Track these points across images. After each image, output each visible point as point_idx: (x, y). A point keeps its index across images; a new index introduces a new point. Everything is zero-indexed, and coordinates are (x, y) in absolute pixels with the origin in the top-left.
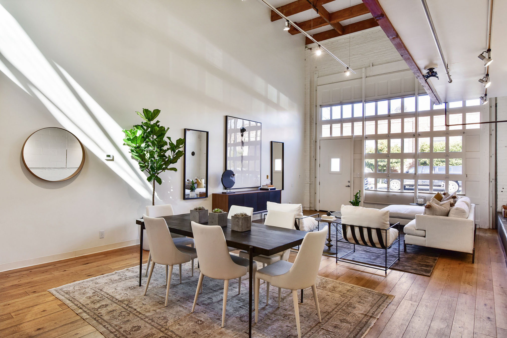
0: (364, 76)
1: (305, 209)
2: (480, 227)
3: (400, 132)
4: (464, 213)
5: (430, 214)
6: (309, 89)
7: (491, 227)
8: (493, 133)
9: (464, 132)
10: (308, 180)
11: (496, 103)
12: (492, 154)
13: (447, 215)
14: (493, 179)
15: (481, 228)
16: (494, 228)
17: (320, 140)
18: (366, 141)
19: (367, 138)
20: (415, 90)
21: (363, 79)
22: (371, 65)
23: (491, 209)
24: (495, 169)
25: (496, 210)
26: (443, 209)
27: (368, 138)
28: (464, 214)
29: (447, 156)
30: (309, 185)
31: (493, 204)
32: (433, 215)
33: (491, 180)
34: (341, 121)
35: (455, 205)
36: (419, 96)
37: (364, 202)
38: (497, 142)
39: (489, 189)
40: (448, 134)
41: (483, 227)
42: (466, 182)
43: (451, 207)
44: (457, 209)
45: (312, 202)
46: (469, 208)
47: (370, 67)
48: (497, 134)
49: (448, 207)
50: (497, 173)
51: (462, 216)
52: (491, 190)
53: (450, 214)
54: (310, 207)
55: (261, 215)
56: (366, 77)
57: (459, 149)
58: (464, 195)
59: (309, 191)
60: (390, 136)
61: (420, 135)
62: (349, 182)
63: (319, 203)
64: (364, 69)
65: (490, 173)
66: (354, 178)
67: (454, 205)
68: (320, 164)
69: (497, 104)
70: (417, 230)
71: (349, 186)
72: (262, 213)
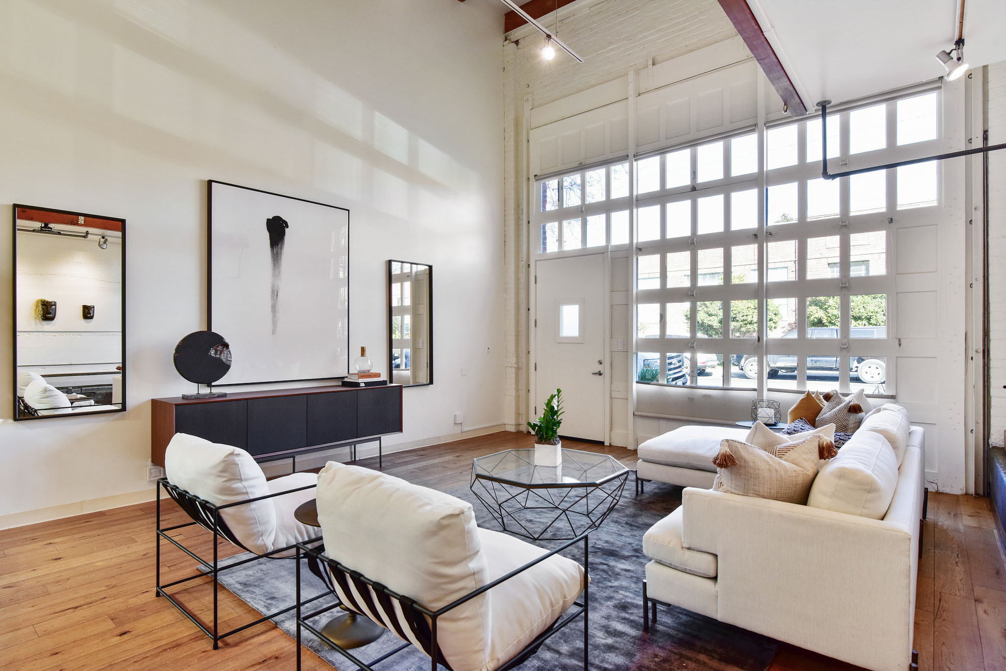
0: (631, 91)
1: (507, 430)
2: (939, 488)
3: (722, 230)
4: (870, 491)
5: (733, 491)
6: (513, 139)
7: (972, 490)
8: (978, 216)
9: (891, 219)
10: (512, 360)
11: (986, 129)
12: (974, 280)
13: (803, 497)
14: (977, 351)
15: (941, 491)
16: (982, 493)
17: (536, 261)
18: (640, 258)
19: (640, 250)
20: (758, 116)
21: (631, 100)
22: (650, 62)
23: (972, 438)
24: (984, 322)
25: (988, 442)
26: (786, 470)
27: (642, 249)
28: (870, 496)
29: (845, 287)
30: (513, 370)
31: (977, 423)
32: (746, 494)
33: (972, 353)
34: (582, 211)
35: (840, 451)
36: (768, 128)
37: (634, 414)
38: (987, 242)
39: (966, 379)
40: (846, 226)
41: (948, 490)
42: (897, 359)
43: (823, 460)
44: (843, 474)
45: (523, 411)
46: (897, 456)
47: (647, 67)
48: (989, 219)
49: (809, 461)
50: (991, 333)
51: (864, 507)
52: (971, 382)
53: (816, 495)
54: (518, 425)
55: (353, 451)
56: (639, 95)
57: (878, 268)
58: (893, 397)
59: (514, 386)
60: (697, 242)
61: (771, 234)
62: (601, 363)
63: (536, 414)
64: (631, 76)
65: (969, 335)
66: (611, 351)
67: (836, 453)
68: (536, 320)
69: (987, 131)
70: (689, 549)
71: (600, 374)
72: (355, 443)
